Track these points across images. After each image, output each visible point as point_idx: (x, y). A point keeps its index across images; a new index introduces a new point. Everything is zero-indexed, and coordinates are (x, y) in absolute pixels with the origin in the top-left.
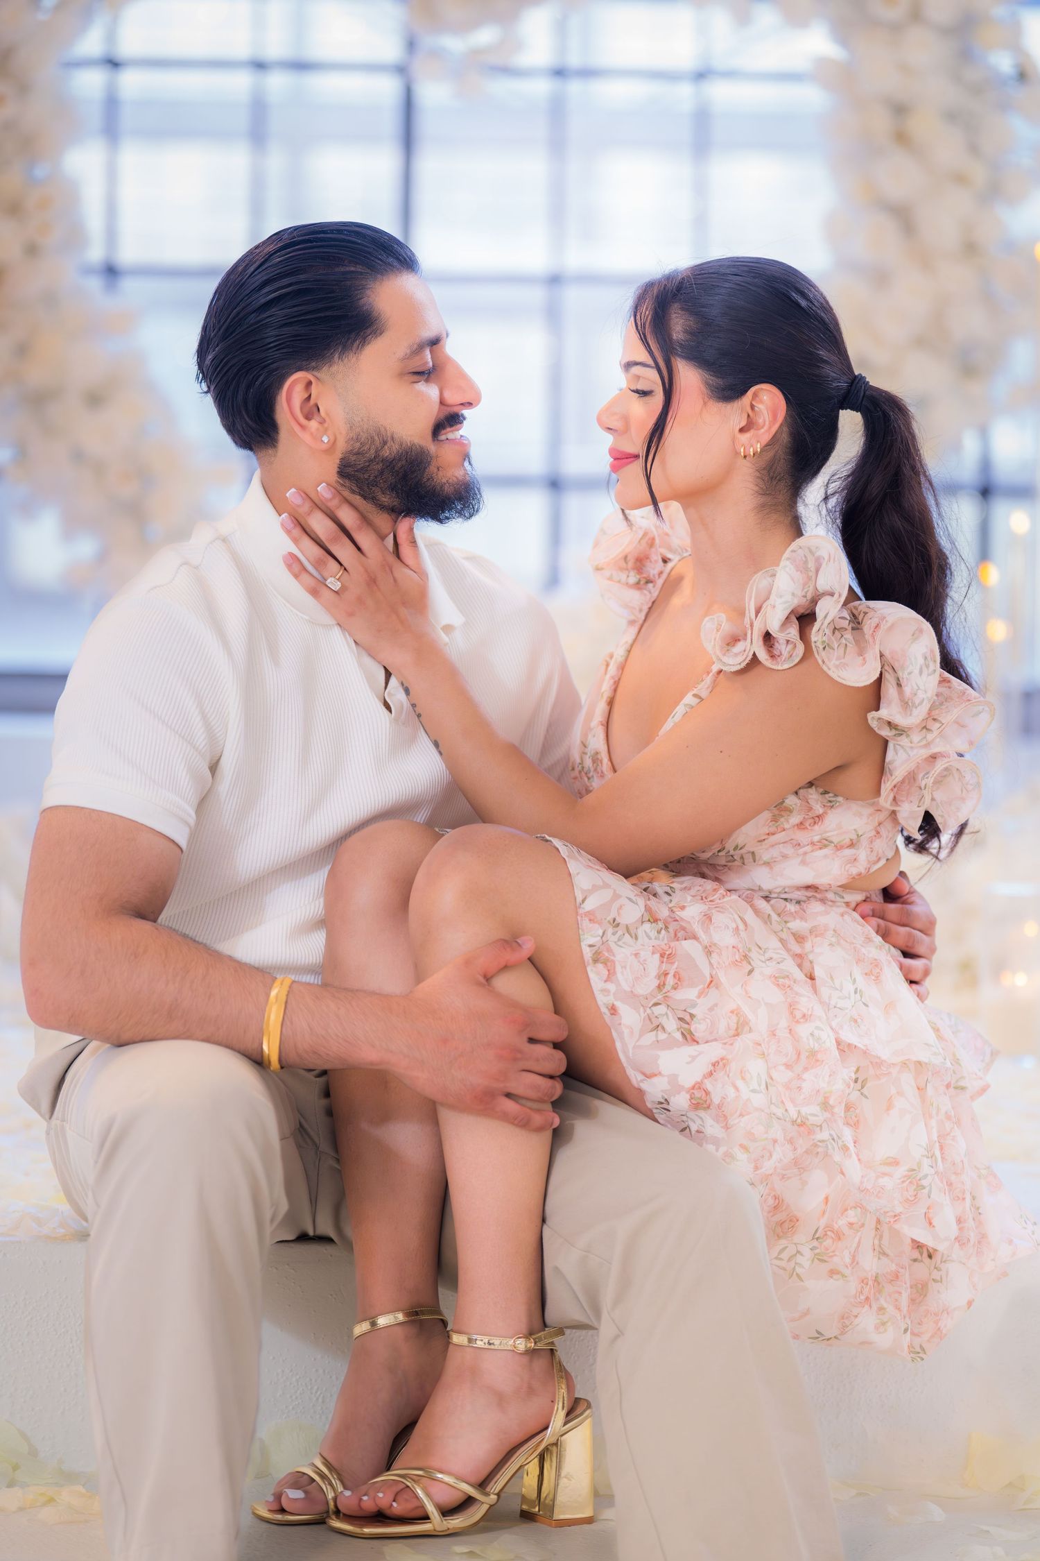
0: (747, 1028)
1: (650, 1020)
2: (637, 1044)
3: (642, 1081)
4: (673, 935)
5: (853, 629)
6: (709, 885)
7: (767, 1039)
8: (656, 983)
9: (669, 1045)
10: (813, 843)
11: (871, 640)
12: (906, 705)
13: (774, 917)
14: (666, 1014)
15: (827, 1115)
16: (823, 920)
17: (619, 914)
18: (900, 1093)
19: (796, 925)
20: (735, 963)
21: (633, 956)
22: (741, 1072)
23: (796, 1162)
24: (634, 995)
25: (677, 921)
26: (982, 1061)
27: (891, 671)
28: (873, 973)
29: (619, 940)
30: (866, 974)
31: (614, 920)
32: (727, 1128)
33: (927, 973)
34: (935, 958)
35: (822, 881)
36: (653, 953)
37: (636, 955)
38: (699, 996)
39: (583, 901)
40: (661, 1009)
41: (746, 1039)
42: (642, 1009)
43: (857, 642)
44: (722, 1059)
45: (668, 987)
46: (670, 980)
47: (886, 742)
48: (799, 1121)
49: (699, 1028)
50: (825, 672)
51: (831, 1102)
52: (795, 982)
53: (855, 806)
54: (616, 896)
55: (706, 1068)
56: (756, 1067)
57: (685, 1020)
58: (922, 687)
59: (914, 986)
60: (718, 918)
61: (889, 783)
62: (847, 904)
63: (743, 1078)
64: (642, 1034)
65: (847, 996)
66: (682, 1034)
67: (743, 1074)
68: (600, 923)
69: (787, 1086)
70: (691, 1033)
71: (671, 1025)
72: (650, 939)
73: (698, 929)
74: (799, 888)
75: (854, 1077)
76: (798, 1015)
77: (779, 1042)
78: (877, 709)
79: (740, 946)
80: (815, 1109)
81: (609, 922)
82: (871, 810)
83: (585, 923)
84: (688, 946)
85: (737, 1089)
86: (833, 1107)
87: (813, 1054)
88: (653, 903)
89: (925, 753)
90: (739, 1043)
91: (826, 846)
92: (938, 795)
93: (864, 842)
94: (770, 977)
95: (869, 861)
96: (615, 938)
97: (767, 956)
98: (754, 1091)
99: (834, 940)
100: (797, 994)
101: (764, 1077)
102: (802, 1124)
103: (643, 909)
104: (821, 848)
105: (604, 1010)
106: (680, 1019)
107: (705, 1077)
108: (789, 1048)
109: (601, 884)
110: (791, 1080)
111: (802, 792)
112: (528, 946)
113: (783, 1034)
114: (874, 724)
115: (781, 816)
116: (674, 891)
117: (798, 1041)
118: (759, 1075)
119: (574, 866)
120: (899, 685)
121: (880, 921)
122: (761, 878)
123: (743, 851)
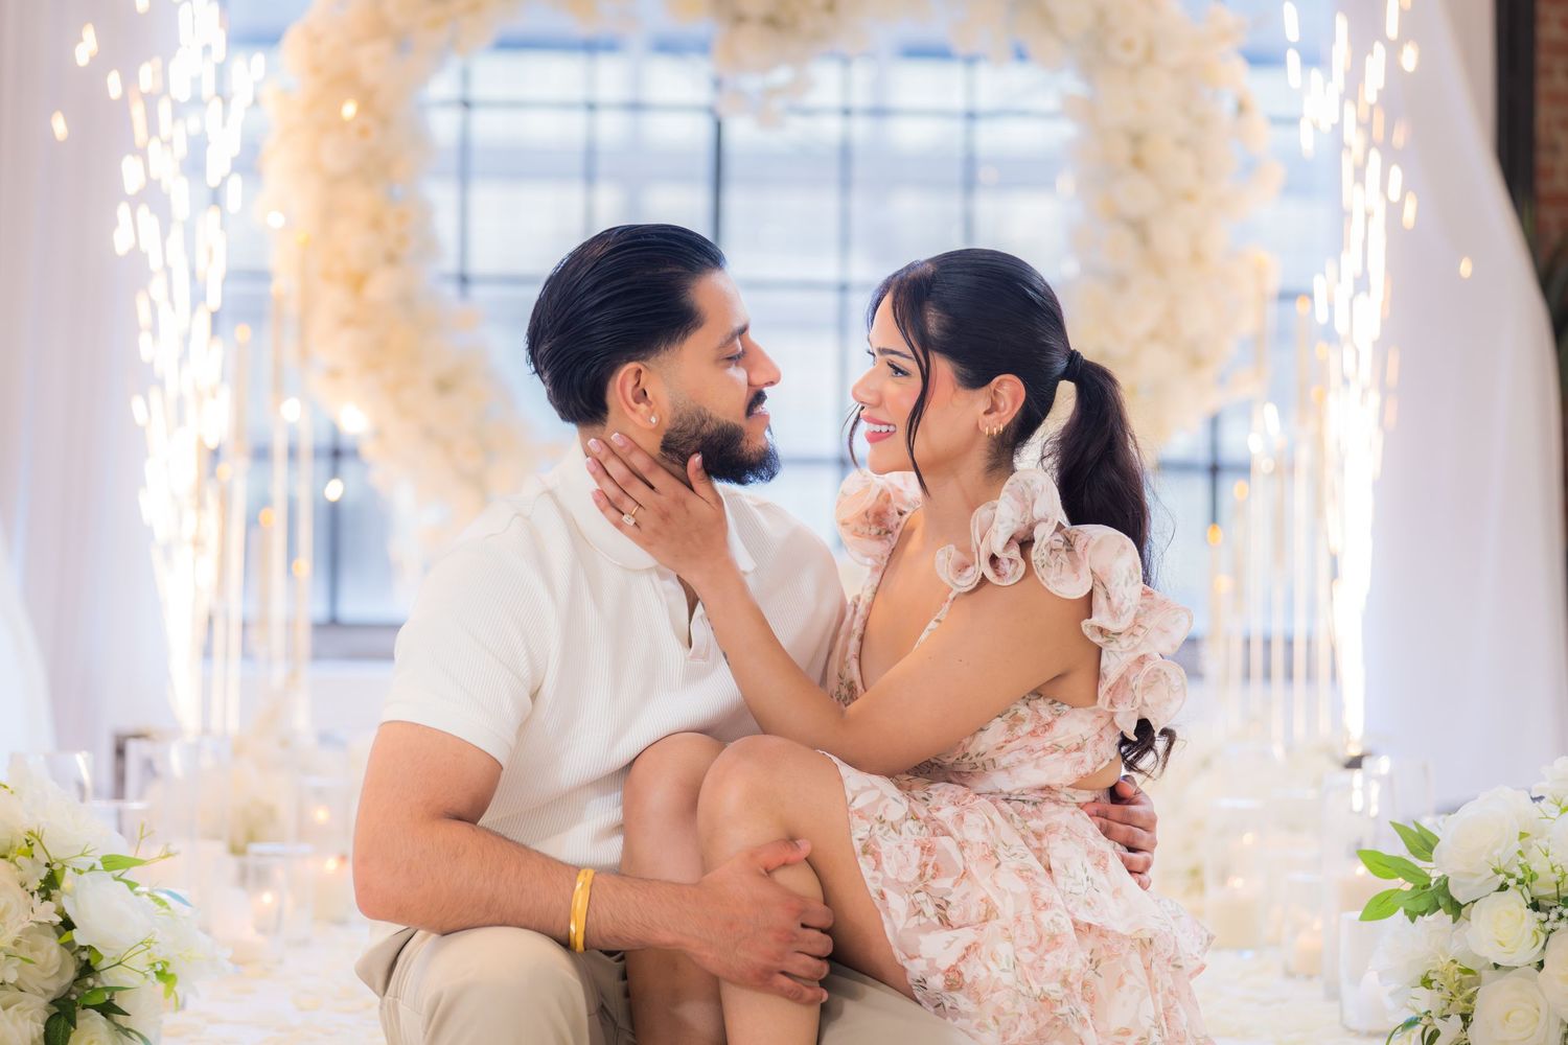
0: (994, 915)
1: (913, 905)
2: (902, 927)
3: (905, 960)
4: (931, 832)
5: (1067, 550)
6: (960, 790)
7: (1013, 926)
8: (917, 872)
9: (927, 929)
11: (1082, 557)
12: (1115, 614)
13: (1016, 816)
14: (926, 902)
15: (1067, 991)
16: (1056, 818)
17: (885, 813)
18: (1130, 972)
19: (1034, 824)
20: (985, 858)
21: (897, 849)
22: (991, 955)
23: (1037, 1035)
24: (899, 882)
25: (934, 821)
27: (1100, 585)
28: (1101, 863)
29: (884, 835)
31: (881, 817)
32: (979, 1003)
33: (1147, 865)
34: (1156, 850)
35: (1055, 782)
36: (915, 846)
38: (954, 886)
39: (854, 800)
40: (921, 896)
41: (994, 926)
42: (907, 897)
43: (1071, 562)
44: (974, 944)
45: (928, 877)
46: (930, 871)
47: (1100, 650)
48: (1042, 997)
49: (954, 914)
50: (1044, 588)
51: (1070, 979)
52: (1036, 874)
53: (1080, 713)
54: (883, 797)
55: (961, 952)
56: (1004, 949)
57: (942, 908)
58: (1127, 596)
59: (1137, 875)
60: (969, 818)
61: (1104, 687)
62: (1078, 804)
63: (993, 960)
64: (908, 918)
65: (1080, 881)
66: (940, 920)
68: (868, 819)
69: (1031, 966)
70: (947, 919)
71: (930, 910)
72: (913, 834)
73: (951, 827)
74: (1034, 790)
75: (1089, 958)
76: (1040, 903)
77: (1023, 927)
78: (1090, 617)
79: (989, 842)
80: (1056, 986)
81: (876, 819)
82: (1094, 717)
83: (855, 820)
84: (944, 841)
85: (988, 969)
86: (1071, 984)
87: (1053, 937)
88: (914, 804)
89: (1133, 656)
90: (991, 927)
91: (1057, 751)
92: (1149, 699)
93: (1089, 744)
94: (1016, 870)
95: (1094, 763)
96: (881, 833)
97: (1013, 851)
98: (1003, 970)
99: (1066, 834)
100: (1038, 884)
101: (1012, 958)
102: (1045, 1000)
103: (907, 808)
104: (1052, 753)
105: (874, 895)
106: (938, 906)
107: (959, 961)
108: (1032, 932)
109: (869, 785)
110: (1034, 961)
111: (1031, 703)
112: (805, 848)
113: (1027, 919)
114: (1087, 632)
115: (1016, 725)
116: (930, 795)
117: (1040, 926)
118: (1007, 956)
119: (845, 770)
120: (1108, 598)
121: (1104, 820)
122: (1001, 781)
123: (984, 758)
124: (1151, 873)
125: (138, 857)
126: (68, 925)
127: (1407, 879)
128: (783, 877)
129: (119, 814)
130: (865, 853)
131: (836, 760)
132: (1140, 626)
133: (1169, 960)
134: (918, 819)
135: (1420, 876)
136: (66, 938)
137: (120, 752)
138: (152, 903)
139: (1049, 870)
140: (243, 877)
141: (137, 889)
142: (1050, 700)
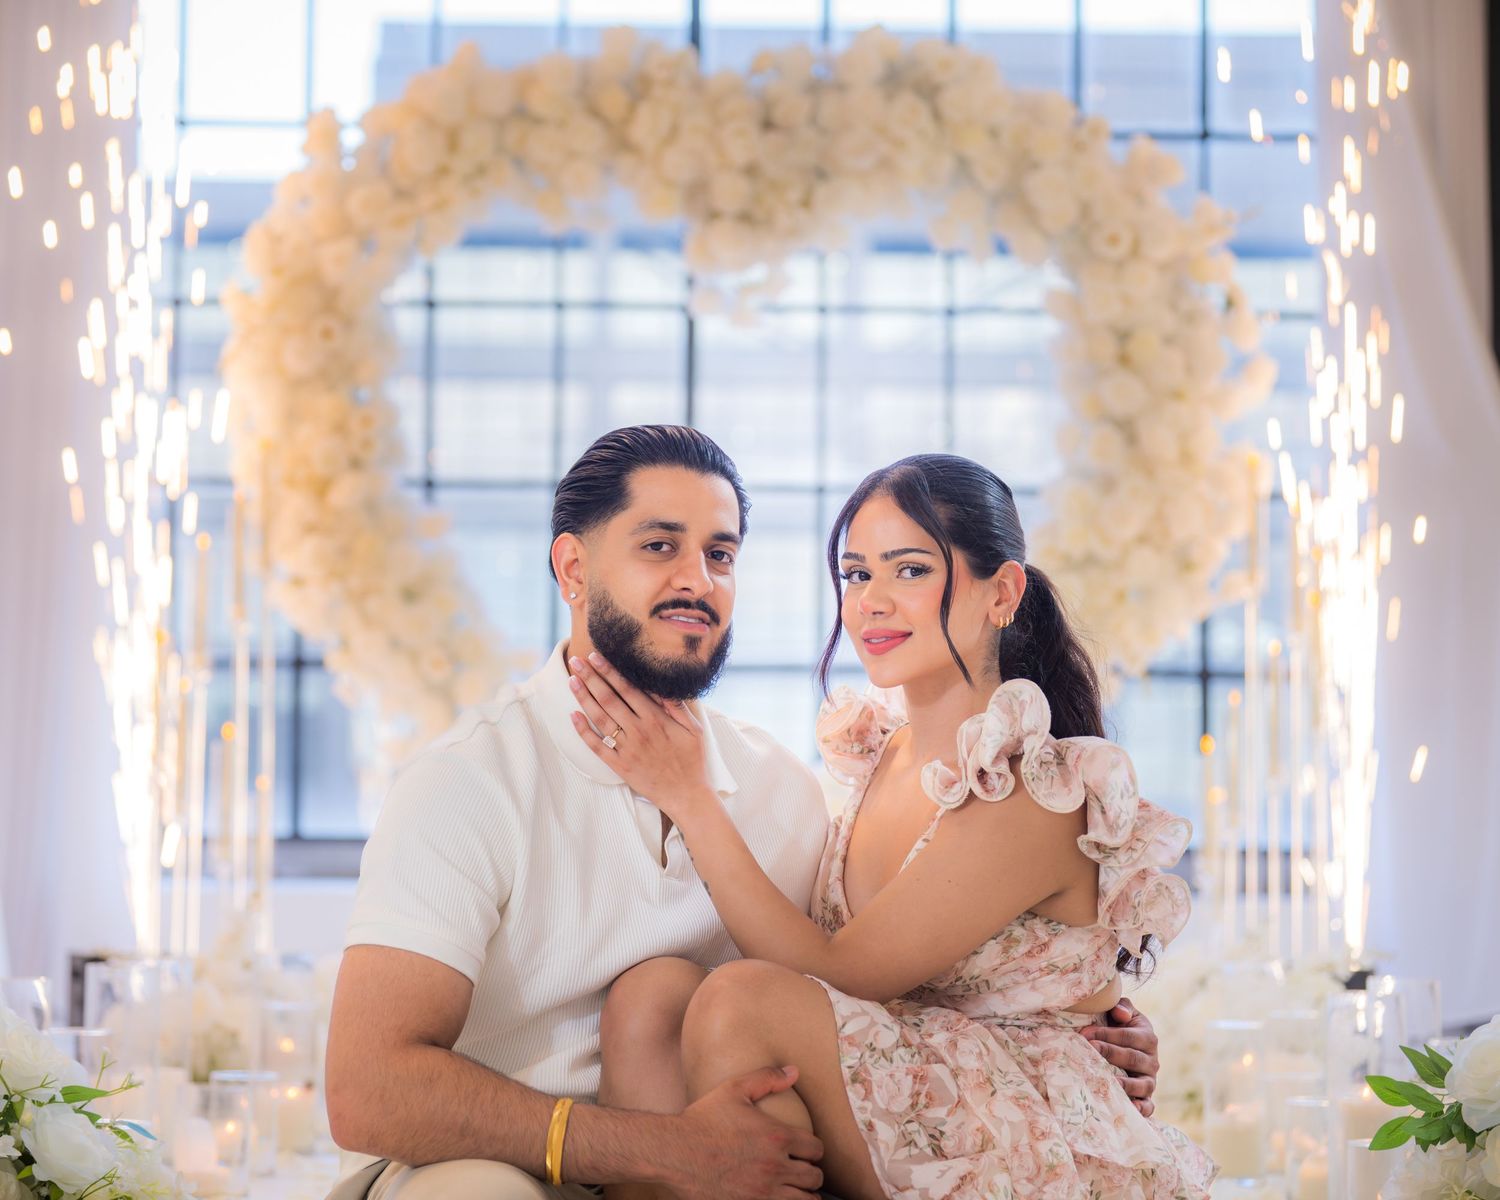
0: (990, 1145)
1: (904, 1135)
2: (894, 1158)
3: (895, 1193)
4: (925, 1060)
5: (1058, 764)
6: (953, 1015)
7: (1010, 1155)
8: (910, 1102)
9: (921, 1159)
10: (1041, 970)
11: (1075, 772)
12: (1112, 828)
13: (1011, 1043)
14: (919, 1131)
16: (1053, 1043)
17: (875, 1040)
19: (1031, 1050)
20: (979, 1085)
21: (888, 1078)
22: (989, 1185)
24: (889, 1112)
25: (927, 1047)
26: (1205, 1175)
27: (1094, 799)
28: (1101, 1090)
29: (875, 1062)
30: (1095, 1092)
31: (871, 1044)
33: (1150, 1089)
34: (1159, 1074)
35: (1052, 1004)
36: (907, 1074)
37: (891, 1076)
38: (948, 1115)
39: (843, 1026)
40: (913, 1126)
41: (991, 1156)
42: (896, 1126)
43: (1062, 775)
44: (970, 1173)
45: (920, 1106)
46: (922, 1100)
47: (1097, 867)
49: (948, 1145)
50: (1034, 801)
52: (1034, 1102)
53: (1077, 932)
55: (956, 1182)
56: (1002, 1180)
57: (936, 1137)
58: (1125, 810)
59: (1139, 1102)
60: (963, 1044)
61: (1103, 904)
62: (1075, 1029)
63: (991, 1191)
64: (896, 1150)
65: (1079, 1110)
66: (933, 1149)
67: (991, 1188)
68: (858, 1046)
70: (940, 1149)
71: (923, 1141)
72: (904, 1062)
73: (944, 1053)
74: (1031, 1014)
75: (1089, 1189)
76: (1038, 1133)
77: (1021, 1156)
78: (1086, 833)
79: (984, 1069)
81: (867, 1045)
82: (1091, 936)
83: (845, 1046)
84: (937, 1069)
87: (1052, 1168)
88: (906, 1029)
89: (1132, 871)
90: (985, 1159)
91: (1053, 971)
92: (1152, 915)
93: (1086, 965)
94: (1011, 1098)
95: (1091, 984)
96: (872, 1061)
97: (1008, 1078)
99: (1064, 1062)
100: (1037, 1114)
101: (1010, 1190)
103: (898, 1035)
104: (1048, 974)
105: (861, 1126)
106: (932, 1136)
107: (954, 1190)
108: (1030, 1163)
109: (860, 1011)
110: (1032, 1194)
111: (1027, 923)
112: (792, 1074)
113: (1025, 1149)
114: (1083, 848)
115: (1011, 947)
116: (922, 1021)
117: (1038, 1156)
118: (1005, 1187)
119: (835, 995)
120: (1104, 812)
121: (1103, 1043)
122: (996, 1004)
123: (978, 980)
124: (1153, 1099)
125: (99, 1088)
126: (27, 1159)
127: (1418, 1107)
128: (769, 1106)
129: (78, 1041)
130: (854, 1081)
131: (825, 984)
132: (1138, 840)
133: (1172, 1192)
134: (910, 1046)
135: (1429, 1102)
136: (25, 1173)
137: (77, 975)
138: (115, 1136)
139: (1047, 1098)
140: (205, 1108)
141: (100, 1121)
142: (1045, 920)
